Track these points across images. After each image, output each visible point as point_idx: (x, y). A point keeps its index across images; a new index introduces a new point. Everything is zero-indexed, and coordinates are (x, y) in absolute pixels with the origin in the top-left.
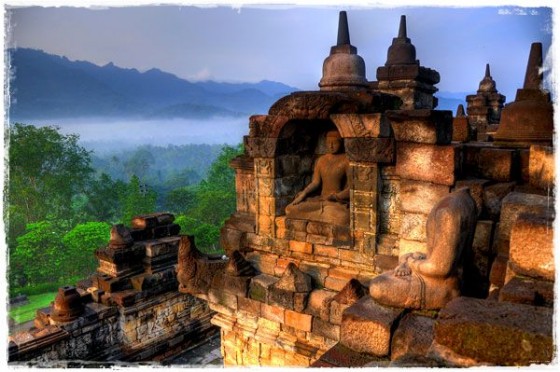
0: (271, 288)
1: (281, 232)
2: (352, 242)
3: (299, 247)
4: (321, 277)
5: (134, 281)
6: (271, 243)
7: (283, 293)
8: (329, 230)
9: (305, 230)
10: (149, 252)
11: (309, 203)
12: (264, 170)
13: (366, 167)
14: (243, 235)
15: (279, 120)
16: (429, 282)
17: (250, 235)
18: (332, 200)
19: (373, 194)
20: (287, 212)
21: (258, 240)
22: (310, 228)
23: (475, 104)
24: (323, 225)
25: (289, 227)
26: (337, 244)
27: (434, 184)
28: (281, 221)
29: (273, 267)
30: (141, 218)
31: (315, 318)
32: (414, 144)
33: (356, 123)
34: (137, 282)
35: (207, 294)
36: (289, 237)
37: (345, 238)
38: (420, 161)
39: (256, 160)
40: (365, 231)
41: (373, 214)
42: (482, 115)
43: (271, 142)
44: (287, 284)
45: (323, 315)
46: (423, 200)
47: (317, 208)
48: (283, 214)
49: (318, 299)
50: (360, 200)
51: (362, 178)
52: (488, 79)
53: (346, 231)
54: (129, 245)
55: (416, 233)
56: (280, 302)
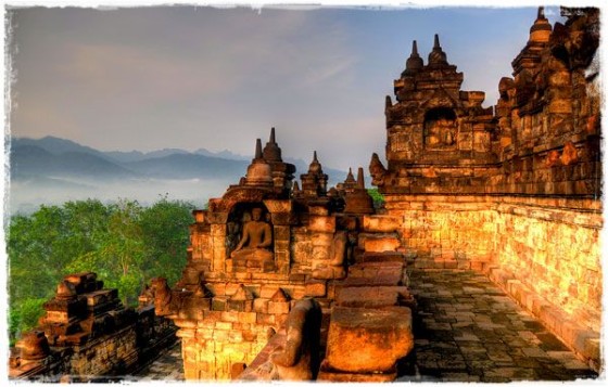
0: (229, 301)
1: (230, 268)
2: (276, 269)
3: (241, 276)
4: (257, 291)
5: (83, 325)
6: (222, 276)
7: (237, 302)
8: (261, 264)
9: (245, 266)
10: (91, 302)
11: (245, 250)
12: (218, 232)
13: (284, 228)
14: (201, 274)
15: (231, 202)
16: (335, 269)
17: (206, 273)
18: (259, 247)
19: (287, 242)
20: (232, 256)
21: (213, 275)
22: (249, 263)
23: (308, 182)
24: (258, 262)
25: (235, 265)
26: (266, 271)
27: (327, 233)
28: (230, 262)
29: (223, 291)
30: (75, 277)
31: (259, 313)
32: (318, 216)
33: (278, 204)
34: (87, 325)
35: (178, 314)
36: (235, 271)
37: (271, 267)
38: (321, 223)
39: (212, 226)
40: (283, 262)
41: (287, 253)
42: (313, 190)
43: (224, 215)
44: (240, 297)
45: (264, 311)
46: (322, 240)
47: (250, 253)
48: (230, 257)
49: (259, 303)
50: (280, 246)
51: (281, 233)
52: (316, 163)
53: (273, 264)
54: (75, 297)
55: (319, 256)
56: (235, 308)
